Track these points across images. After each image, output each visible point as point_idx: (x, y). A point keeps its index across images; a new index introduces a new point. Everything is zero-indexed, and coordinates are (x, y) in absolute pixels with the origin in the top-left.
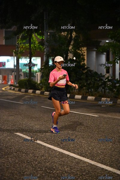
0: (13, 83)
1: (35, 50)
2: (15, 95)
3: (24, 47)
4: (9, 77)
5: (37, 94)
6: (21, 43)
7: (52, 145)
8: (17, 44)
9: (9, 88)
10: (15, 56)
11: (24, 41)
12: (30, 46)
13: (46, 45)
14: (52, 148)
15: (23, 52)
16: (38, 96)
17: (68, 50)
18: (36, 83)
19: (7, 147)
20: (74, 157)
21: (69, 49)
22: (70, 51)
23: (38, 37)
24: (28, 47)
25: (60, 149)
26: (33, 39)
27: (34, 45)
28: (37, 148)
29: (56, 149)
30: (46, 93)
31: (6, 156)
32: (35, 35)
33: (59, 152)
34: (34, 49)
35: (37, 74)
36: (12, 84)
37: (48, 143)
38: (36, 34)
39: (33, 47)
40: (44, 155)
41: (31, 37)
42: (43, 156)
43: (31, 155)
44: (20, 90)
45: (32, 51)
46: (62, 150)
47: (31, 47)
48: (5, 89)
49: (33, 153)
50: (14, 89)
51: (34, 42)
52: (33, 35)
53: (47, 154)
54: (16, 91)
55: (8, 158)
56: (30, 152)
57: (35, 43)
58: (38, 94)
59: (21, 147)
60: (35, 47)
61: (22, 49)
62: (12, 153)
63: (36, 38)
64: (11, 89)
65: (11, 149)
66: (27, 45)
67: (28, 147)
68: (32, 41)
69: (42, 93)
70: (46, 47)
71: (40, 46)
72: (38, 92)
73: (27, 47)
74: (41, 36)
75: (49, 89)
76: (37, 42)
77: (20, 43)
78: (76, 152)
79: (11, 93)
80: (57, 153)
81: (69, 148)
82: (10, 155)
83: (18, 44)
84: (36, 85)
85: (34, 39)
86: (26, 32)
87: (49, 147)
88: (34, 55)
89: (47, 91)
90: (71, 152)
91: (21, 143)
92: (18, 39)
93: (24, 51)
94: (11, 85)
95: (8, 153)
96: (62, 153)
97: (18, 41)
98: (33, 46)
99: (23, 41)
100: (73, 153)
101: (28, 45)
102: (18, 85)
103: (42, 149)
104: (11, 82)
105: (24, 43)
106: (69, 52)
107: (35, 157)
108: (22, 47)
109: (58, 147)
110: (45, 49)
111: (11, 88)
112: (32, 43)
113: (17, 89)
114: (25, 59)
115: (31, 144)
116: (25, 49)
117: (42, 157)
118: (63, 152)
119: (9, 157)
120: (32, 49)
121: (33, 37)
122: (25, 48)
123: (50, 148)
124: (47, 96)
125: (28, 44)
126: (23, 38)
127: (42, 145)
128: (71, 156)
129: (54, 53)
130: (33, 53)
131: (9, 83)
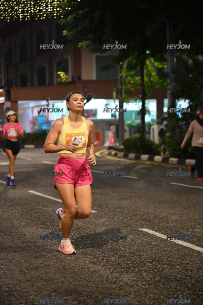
0: (113, 143)
1: (152, 86)
2: (119, 164)
3: (132, 82)
4: (106, 135)
5: (156, 162)
6: (126, 76)
8: (119, 78)
9: (107, 152)
10: (117, 98)
11: (133, 72)
12: (142, 80)
15: (132, 91)
16: (159, 165)
18: (153, 143)
23: (156, 64)
24: (140, 82)
26: (147, 68)
27: (150, 79)
30: (172, 161)
32: (151, 62)
34: (148, 86)
35: (153, 129)
36: (112, 145)
38: (152, 60)
39: (147, 82)
41: (143, 63)
44: (126, 156)
45: (146, 89)
47: (145, 82)
48: (101, 154)
50: (115, 155)
51: (149, 73)
52: (148, 62)
54: (119, 157)
57: (151, 74)
58: (159, 162)
60: (151, 81)
61: (129, 86)
63: (151, 65)
64: (110, 154)
66: (138, 78)
68: (145, 71)
69: (165, 160)
70: (171, 82)
72: (158, 158)
73: (137, 81)
74: (161, 62)
75: (177, 153)
76: (154, 74)
77: (124, 75)
79: (112, 161)
83: (121, 77)
84: (154, 146)
85: (150, 68)
86: (135, 56)
88: (149, 95)
89: (174, 157)
92: (121, 68)
93: (132, 89)
94: (110, 148)
97: (121, 72)
98: (148, 80)
99: (130, 71)
101: (139, 80)
102: (122, 147)
104: (111, 143)
105: (132, 76)
108: (129, 83)
110: (170, 84)
111: (111, 152)
113: (121, 154)
114: (134, 103)
116: (134, 86)
120: (146, 85)
121: (147, 65)
122: (133, 84)
124: (175, 164)
125: (139, 78)
126: (130, 67)
130: (147, 92)
131: (107, 144)
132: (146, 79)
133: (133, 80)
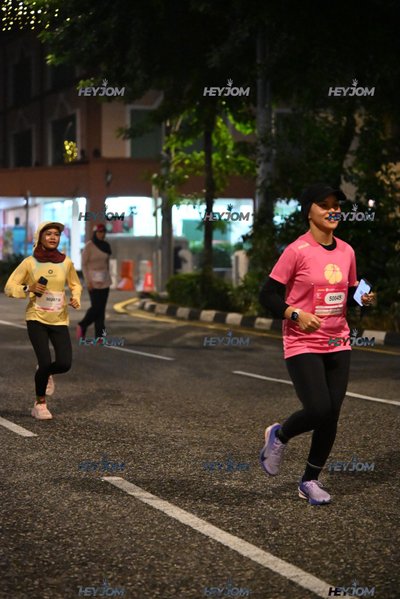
0: (151, 286)
1: (227, 171)
3: (187, 162)
5: (228, 326)
6: (177, 150)
7: (234, 533)
8: (163, 153)
11: (189, 143)
12: (208, 159)
13: (262, 155)
14: (232, 547)
15: (185, 180)
17: (340, 169)
18: (228, 288)
19: (57, 537)
20: (316, 591)
21: (345, 166)
22: (345, 174)
23: (238, 127)
24: (203, 162)
25: (263, 552)
26: (218, 134)
27: (223, 156)
28: (170, 545)
29: (245, 554)
30: (260, 324)
31: (36, 582)
33: (258, 566)
34: (221, 170)
35: (237, 258)
36: (148, 289)
37: (219, 525)
38: (230, 118)
39: (218, 163)
40: (192, 579)
41: (210, 127)
42: (185, 583)
43: (138, 576)
44: (172, 313)
45: (214, 177)
46: (272, 558)
47: (214, 163)
48: (124, 307)
49: (151, 567)
50: (152, 309)
51: (221, 144)
52: (219, 123)
53: (207, 573)
54: (158, 315)
55: (41, 588)
56: (138, 563)
57: (225, 147)
58: (234, 327)
59: (110, 540)
60: (226, 162)
61: (180, 170)
62: (66, 566)
63: (228, 130)
64: (142, 307)
65: (70, 545)
66: (199, 155)
67: (138, 542)
68: (215, 141)
71: (240, 158)
72: (233, 318)
73: (197, 161)
74: (245, 123)
76: (230, 146)
77: (173, 148)
78: (326, 568)
80: (249, 573)
81: (300, 550)
82: (54, 576)
83: (168, 151)
85: (223, 135)
86: (194, 110)
87: (222, 541)
88: (222, 190)
89: (266, 315)
90: (306, 570)
91: (116, 520)
92: (168, 131)
93: (187, 177)
95: (50, 564)
96: (269, 573)
97: (166, 142)
98: (220, 159)
99: (183, 141)
100: (311, 572)
101: (202, 157)
102: (166, 293)
103: (192, 549)
104: (146, 285)
105: (189, 150)
106: (342, 177)
107: (154, 586)
108: (182, 164)
109: (258, 545)
111: (144, 303)
112: (216, 149)
113: (163, 307)
115: (153, 526)
116: (191, 170)
117: (183, 589)
118: (272, 567)
119: (48, 585)
120: (216, 169)
121: (218, 127)
122: (190, 165)
123: (223, 548)
124: (264, 331)
125: (202, 153)
126: (186, 132)
127: (194, 532)
128: (301, 588)
129: (290, 181)
130: (218, 182)
132: (215, 157)
133: (190, 159)
